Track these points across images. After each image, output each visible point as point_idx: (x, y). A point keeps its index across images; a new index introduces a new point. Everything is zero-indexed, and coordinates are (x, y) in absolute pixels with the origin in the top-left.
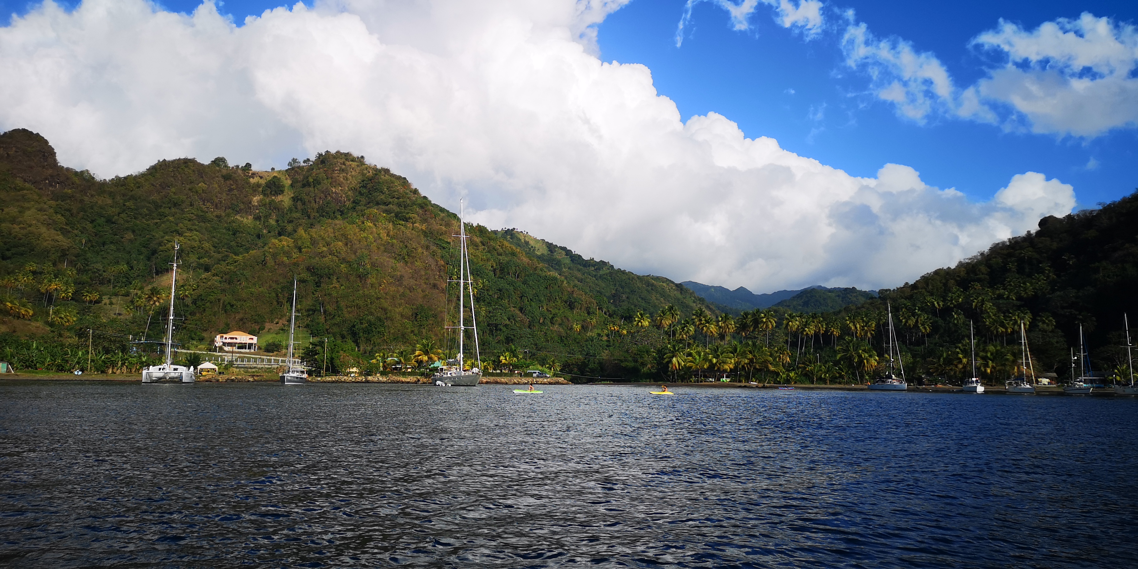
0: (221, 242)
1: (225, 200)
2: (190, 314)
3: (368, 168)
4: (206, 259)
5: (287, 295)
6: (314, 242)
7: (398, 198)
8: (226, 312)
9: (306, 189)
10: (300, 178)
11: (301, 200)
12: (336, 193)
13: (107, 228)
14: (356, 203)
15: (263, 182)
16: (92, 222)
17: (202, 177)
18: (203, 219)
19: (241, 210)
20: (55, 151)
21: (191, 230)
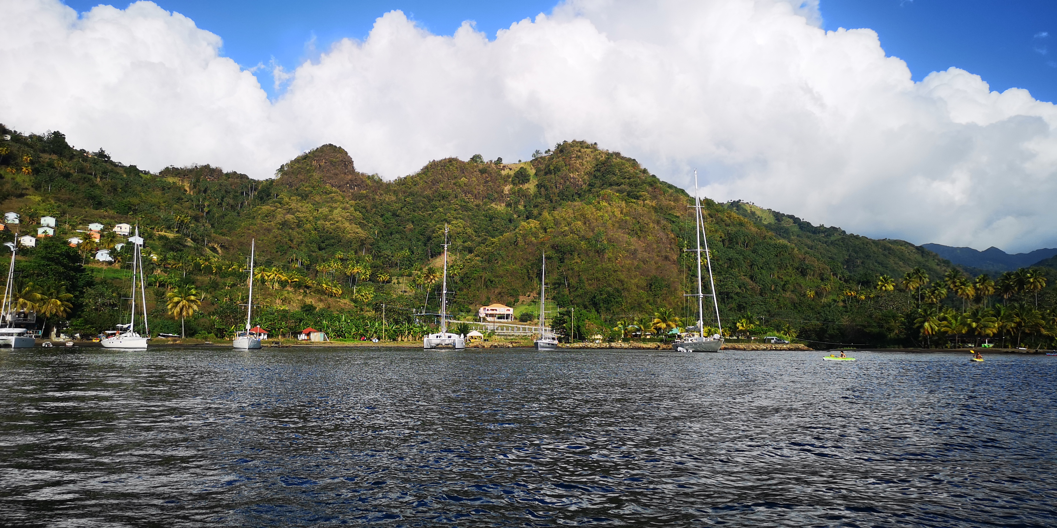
0: (481, 228)
1: (482, 191)
2: (459, 290)
3: (601, 153)
4: (469, 243)
5: (536, 271)
6: (557, 223)
7: (629, 179)
8: (487, 287)
9: (548, 176)
10: (542, 167)
11: (544, 186)
12: (573, 178)
13: (393, 220)
14: (592, 186)
15: (512, 173)
16: (382, 216)
17: (464, 173)
18: (465, 208)
19: (495, 199)
20: (353, 160)
21: (456, 218)
